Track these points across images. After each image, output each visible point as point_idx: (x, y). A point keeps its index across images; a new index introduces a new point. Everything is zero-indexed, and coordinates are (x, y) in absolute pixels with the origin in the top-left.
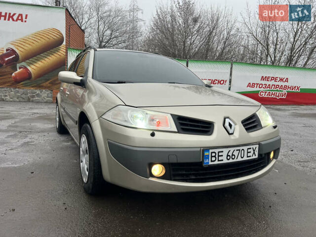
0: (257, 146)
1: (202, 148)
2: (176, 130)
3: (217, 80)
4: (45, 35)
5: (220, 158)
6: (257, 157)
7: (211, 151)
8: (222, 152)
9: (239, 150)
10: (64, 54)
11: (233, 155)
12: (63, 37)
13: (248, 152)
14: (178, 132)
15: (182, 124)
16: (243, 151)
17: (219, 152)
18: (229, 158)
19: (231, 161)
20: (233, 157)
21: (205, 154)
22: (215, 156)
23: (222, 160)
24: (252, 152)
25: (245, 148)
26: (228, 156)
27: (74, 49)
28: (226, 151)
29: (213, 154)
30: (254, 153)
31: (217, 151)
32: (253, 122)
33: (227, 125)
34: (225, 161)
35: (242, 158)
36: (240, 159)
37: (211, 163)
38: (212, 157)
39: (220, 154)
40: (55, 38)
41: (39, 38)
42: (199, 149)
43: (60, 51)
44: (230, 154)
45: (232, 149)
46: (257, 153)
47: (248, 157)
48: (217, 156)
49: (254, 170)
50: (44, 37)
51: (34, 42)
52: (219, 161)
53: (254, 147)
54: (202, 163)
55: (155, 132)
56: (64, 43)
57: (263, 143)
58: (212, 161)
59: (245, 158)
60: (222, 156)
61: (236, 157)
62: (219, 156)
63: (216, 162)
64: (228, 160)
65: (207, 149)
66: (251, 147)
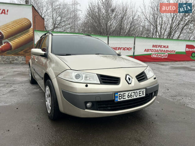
0: (145, 90)
1: (114, 92)
2: (100, 83)
3: (126, 48)
4: (20, 22)
5: (124, 97)
6: (145, 95)
7: (119, 93)
8: (125, 94)
9: (135, 92)
10: (32, 34)
11: (131, 95)
12: (31, 24)
13: (139, 93)
14: (101, 84)
15: (103, 79)
16: (136, 93)
17: (123, 94)
18: (129, 97)
19: (130, 98)
20: (131, 96)
21: (116, 95)
22: (121, 96)
23: (125, 98)
24: (142, 93)
25: (138, 91)
26: (128, 96)
27: (38, 31)
28: (127, 93)
29: (120, 95)
30: (143, 93)
31: (122, 93)
32: (143, 76)
33: (127, 79)
34: (127, 99)
35: (136, 96)
36: (135, 97)
37: (119, 100)
38: (119, 97)
39: (124, 95)
40: (26, 24)
41: (16, 24)
42: (112, 93)
43: (30, 32)
44: (130, 95)
45: (130, 92)
46: (144, 94)
47: (139, 96)
48: (122, 96)
49: (144, 103)
50: (19, 24)
51: (13, 27)
52: (123, 99)
53: (143, 90)
54: (114, 100)
55: (88, 85)
56: (32, 27)
57: (148, 88)
58: (119, 99)
59: (138, 97)
60: (125, 96)
61: (133, 96)
62: (123, 96)
63: (122, 100)
64: (129, 98)
65: (117, 92)
66: (141, 90)
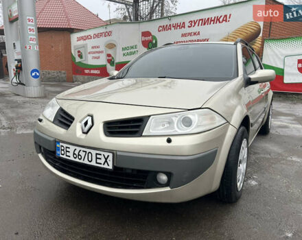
4: (244, 30)
6: (111, 167)
7: (61, 144)
9: (86, 152)
12: (260, 29)
13: (97, 158)
14: (53, 122)
15: (62, 116)
16: (90, 154)
17: (66, 147)
18: (75, 156)
19: (77, 160)
20: (79, 157)
21: (57, 146)
22: (64, 150)
24: (103, 160)
25: (94, 152)
28: (72, 148)
30: (106, 161)
31: (65, 145)
34: (72, 158)
35: (89, 161)
36: (86, 162)
39: (68, 150)
40: (253, 31)
41: (239, 34)
43: (256, 44)
44: (76, 152)
45: (78, 149)
46: (110, 163)
47: (97, 163)
51: (234, 39)
53: (106, 154)
54: (54, 152)
56: (261, 35)
58: (62, 154)
60: (69, 152)
61: (83, 159)
63: (64, 157)
